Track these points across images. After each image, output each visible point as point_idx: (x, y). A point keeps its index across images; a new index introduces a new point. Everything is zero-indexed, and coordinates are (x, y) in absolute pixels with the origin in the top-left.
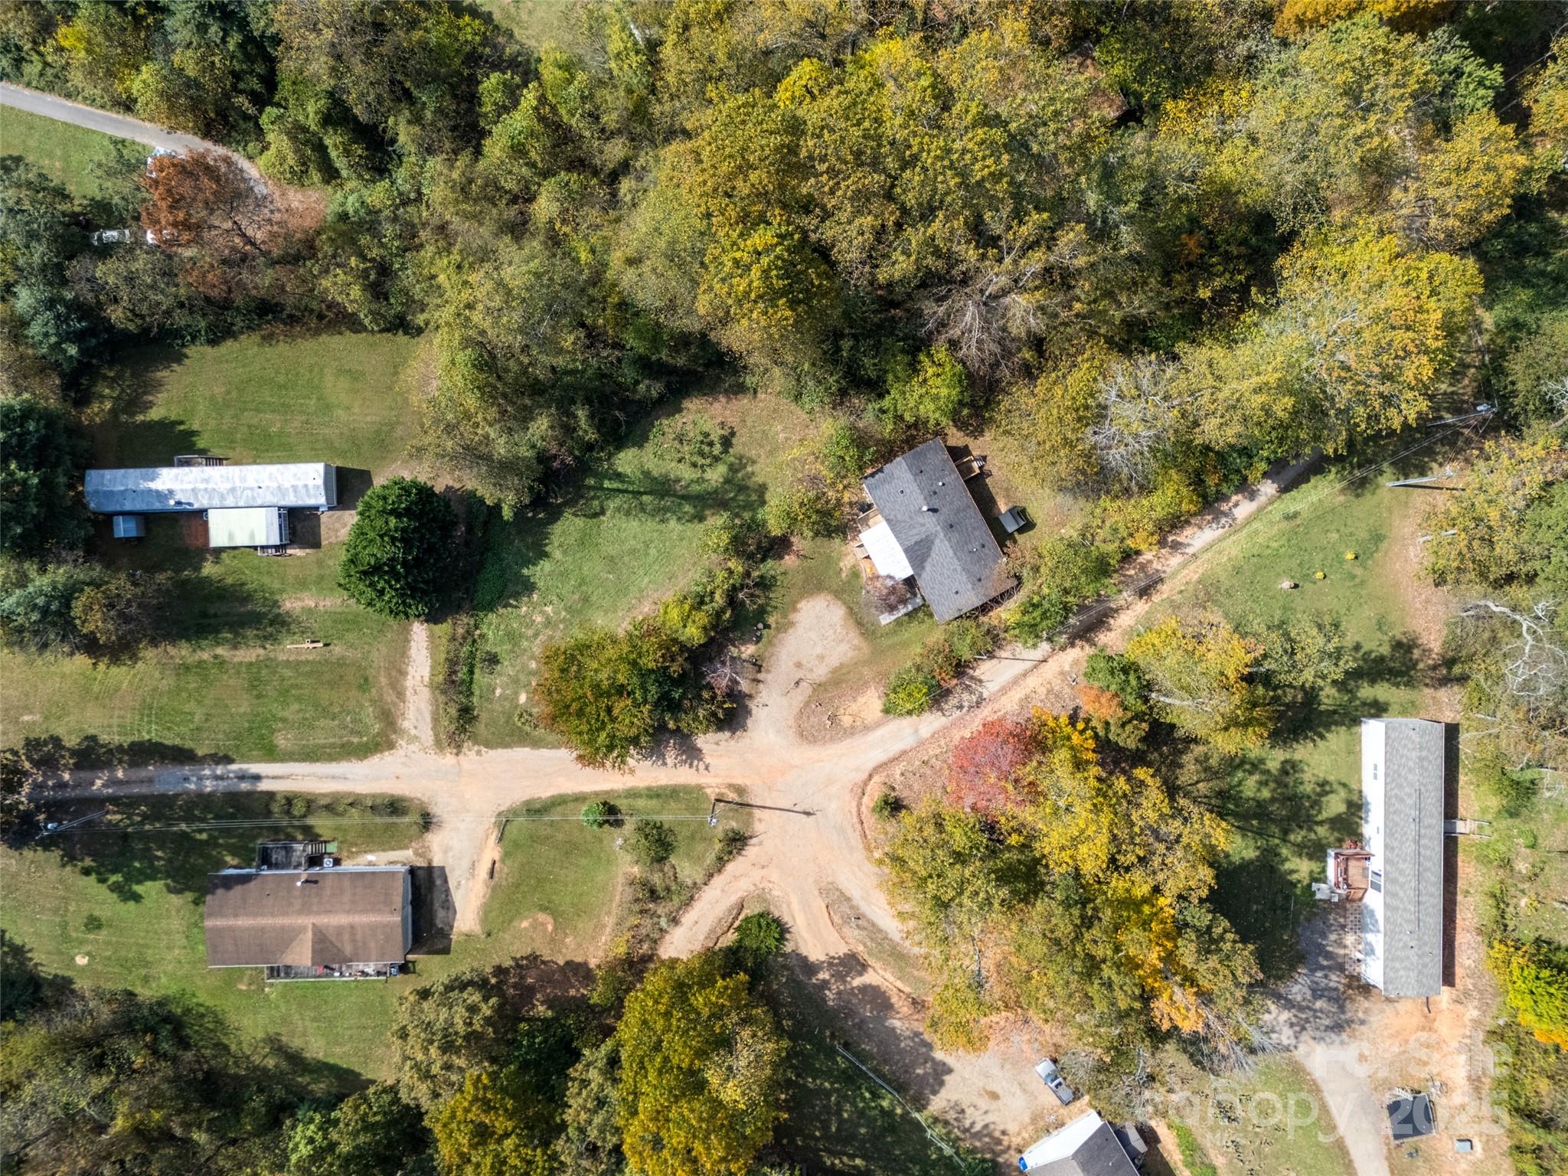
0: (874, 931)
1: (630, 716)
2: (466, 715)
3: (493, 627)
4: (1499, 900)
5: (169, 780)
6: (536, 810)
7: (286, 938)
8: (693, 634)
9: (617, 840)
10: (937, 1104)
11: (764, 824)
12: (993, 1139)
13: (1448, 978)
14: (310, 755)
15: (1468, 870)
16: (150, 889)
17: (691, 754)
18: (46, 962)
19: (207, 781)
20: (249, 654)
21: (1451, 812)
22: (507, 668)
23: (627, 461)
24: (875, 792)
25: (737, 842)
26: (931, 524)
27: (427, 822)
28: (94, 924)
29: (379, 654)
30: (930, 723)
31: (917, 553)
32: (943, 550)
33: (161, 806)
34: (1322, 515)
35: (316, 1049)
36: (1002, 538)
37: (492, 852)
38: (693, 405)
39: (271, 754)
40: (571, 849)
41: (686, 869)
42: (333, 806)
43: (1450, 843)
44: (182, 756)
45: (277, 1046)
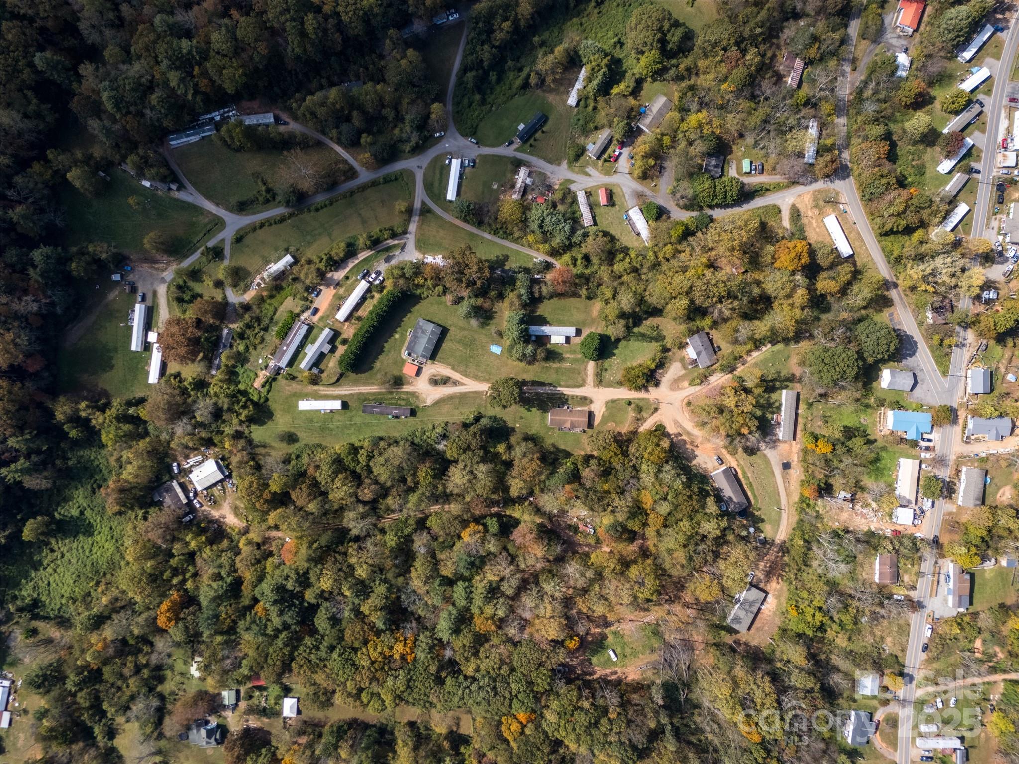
0: (684, 429)
1: (641, 382)
2: (601, 381)
3: (607, 363)
4: (805, 425)
5: (541, 390)
6: (613, 401)
7: (565, 422)
8: (653, 366)
9: (630, 408)
10: (694, 462)
11: (662, 406)
12: (705, 470)
13: (794, 439)
14: (568, 387)
15: (800, 420)
16: (534, 410)
17: (647, 391)
18: (510, 424)
19: (548, 390)
20: (556, 365)
21: (797, 408)
22: (609, 372)
23: (636, 330)
24: (686, 401)
25: (656, 410)
26: (701, 348)
27: (591, 402)
28: (522, 418)
29: (582, 367)
30: (698, 388)
31: (698, 354)
32: (703, 353)
33: (537, 394)
34: (779, 352)
35: (562, 447)
36: (715, 352)
37: (604, 409)
38: (651, 319)
39: (560, 386)
40: (620, 410)
41: (645, 415)
42: (573, 397)
43: (797, 415)
44: (542, 384)
45: (553, 445)
